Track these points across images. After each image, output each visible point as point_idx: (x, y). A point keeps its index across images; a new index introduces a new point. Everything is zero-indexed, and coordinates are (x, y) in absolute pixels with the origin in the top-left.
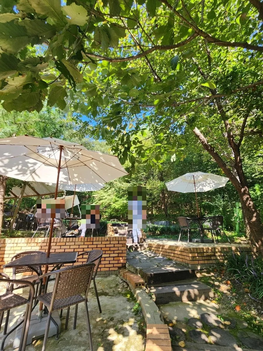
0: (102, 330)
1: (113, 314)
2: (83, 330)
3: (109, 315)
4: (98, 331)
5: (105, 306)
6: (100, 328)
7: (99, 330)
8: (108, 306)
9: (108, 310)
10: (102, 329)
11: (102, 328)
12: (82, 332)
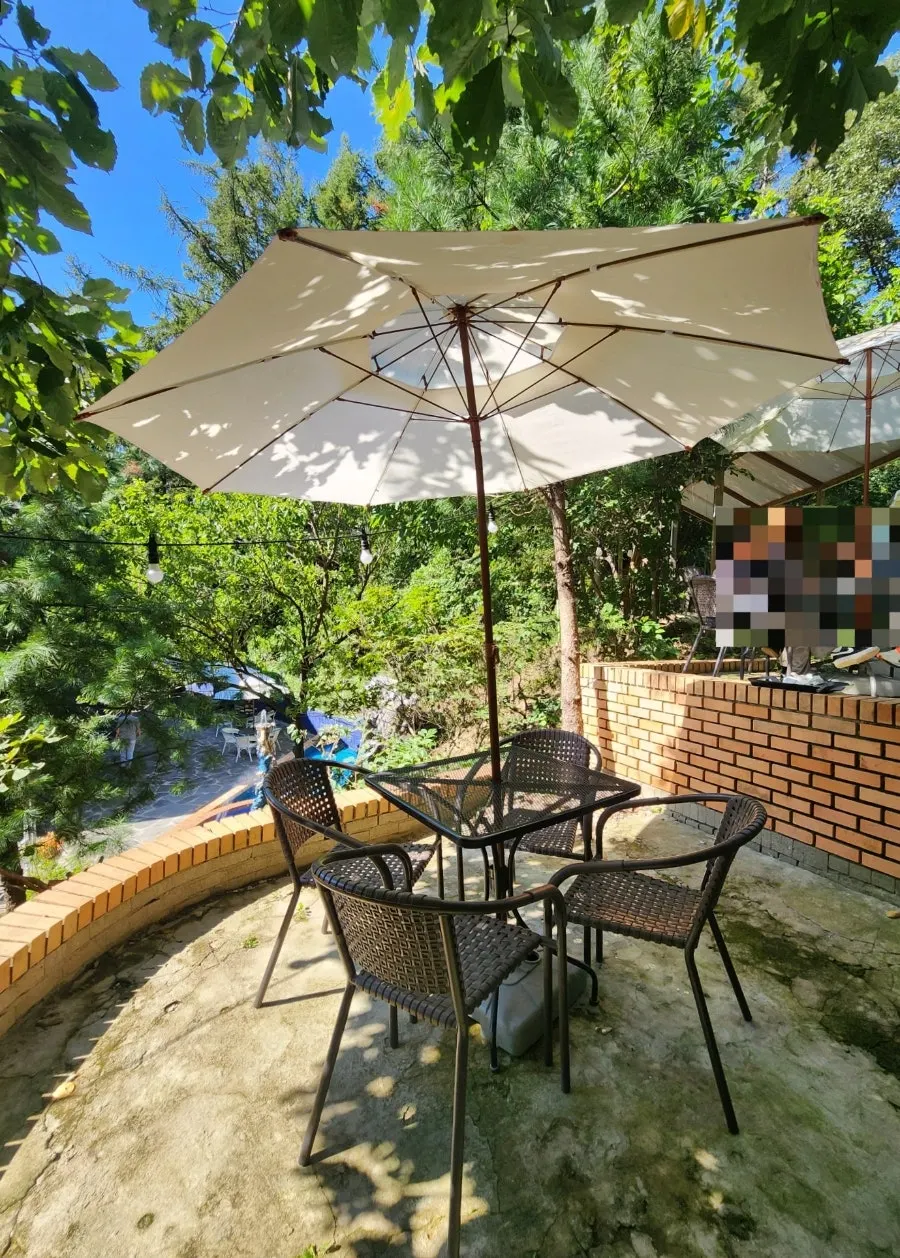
0: (626, 1220)
1: (780, 1207)
2: (575, 1129)
3: (748, 1187)
4: (612, 1201)
5: (797, 1119)
6: (630, 1198)
7: (619, 1203)
8: (810, 1136)
9: (782, 1152)
10: (636, 1212)
11: (642, 1206)
12: (566, 1133)
